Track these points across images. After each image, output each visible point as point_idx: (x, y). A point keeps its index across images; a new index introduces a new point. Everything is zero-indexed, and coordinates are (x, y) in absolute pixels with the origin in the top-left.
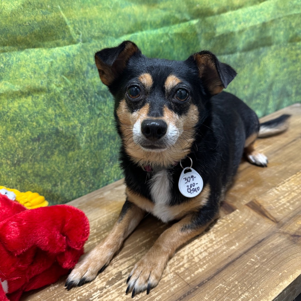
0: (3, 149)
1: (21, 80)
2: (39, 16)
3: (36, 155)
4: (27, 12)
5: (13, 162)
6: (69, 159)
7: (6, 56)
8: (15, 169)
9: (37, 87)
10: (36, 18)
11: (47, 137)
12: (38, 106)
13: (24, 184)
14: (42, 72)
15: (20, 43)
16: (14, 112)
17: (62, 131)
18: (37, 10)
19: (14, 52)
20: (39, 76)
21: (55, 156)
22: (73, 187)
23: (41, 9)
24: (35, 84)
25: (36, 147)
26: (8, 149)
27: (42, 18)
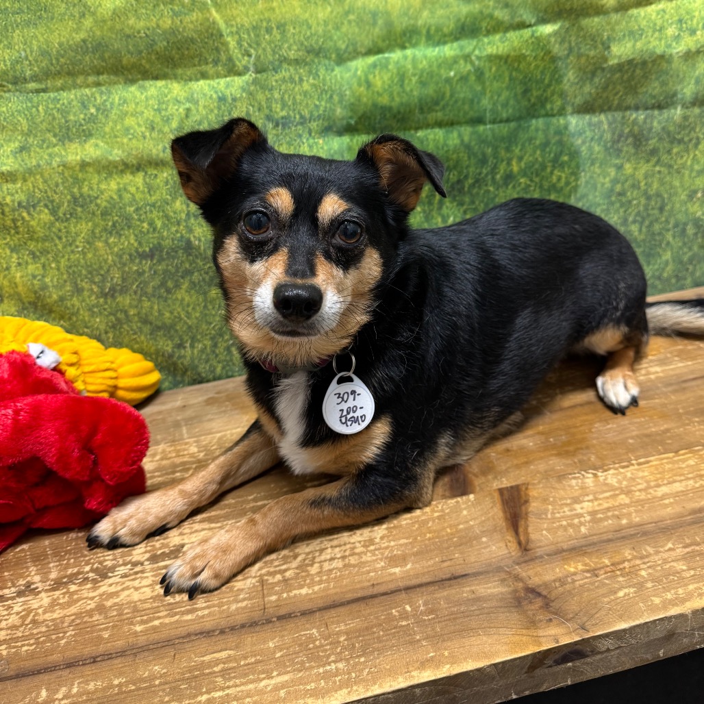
0: (86, 263)
1: (125, 141)
2: (166, 19)
3: (146, 283)
4: (144, 11)
5: (102, 289)
6: (211, 302)
7: (102, 93)
8: (106, 303)
9: (154, 157)
10: (161, 22)
11: (168, 253)
12: (155, 192)
13: (121, 333)
14: (166, 129)
15: (129, 70)
16: (108, 198)
17: (199, 247)
18: (162, 7)
19: (116, 86)
20: (160, 136)
21: (183, 291)
22: (217, 356)
23: (171, 6)
24: (151, 151)
25: (146, 268)
26: (95, 264)
27: (173, 22)
